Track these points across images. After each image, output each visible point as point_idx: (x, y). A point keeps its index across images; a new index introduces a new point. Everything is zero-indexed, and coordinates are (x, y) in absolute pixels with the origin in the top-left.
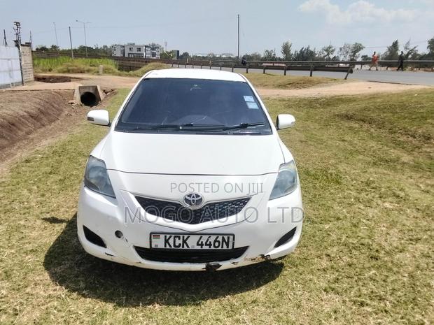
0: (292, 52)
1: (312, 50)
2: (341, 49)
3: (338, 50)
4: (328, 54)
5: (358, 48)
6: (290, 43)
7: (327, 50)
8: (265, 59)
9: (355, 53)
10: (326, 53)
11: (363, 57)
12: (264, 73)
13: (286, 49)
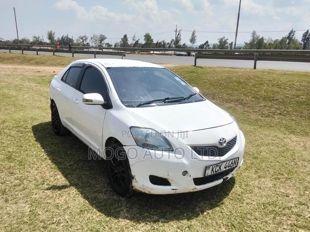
0: (56, 38)
1: (71, 38)
2: (92, 38)
3: (89, 38)
4: (83, 41)
5: (102, 38)
6: (53, 32)
7: (82, 38)
8: (33, 43)
9: (101, 41)
10: (81, 41)
11: (106, 44)
12: (54, 55)
13: (51, 36)
